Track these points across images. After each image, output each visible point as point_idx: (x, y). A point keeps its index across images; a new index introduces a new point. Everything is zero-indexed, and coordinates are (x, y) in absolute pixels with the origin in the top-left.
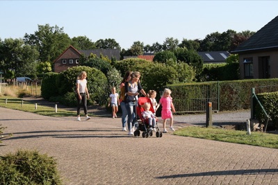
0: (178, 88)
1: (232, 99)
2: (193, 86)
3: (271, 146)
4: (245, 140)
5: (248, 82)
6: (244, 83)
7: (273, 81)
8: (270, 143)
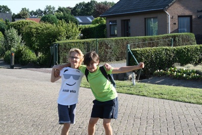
0: (65, 44)
1: (107, 53)
2: (77, 43)
3: (157, 96)
4: (133, 90)
5: (119, 40)
6: (116, 40)
7: (138, 38)
8: (155, 94)
